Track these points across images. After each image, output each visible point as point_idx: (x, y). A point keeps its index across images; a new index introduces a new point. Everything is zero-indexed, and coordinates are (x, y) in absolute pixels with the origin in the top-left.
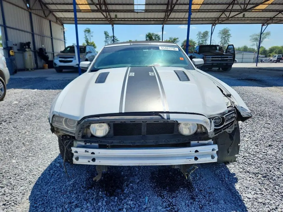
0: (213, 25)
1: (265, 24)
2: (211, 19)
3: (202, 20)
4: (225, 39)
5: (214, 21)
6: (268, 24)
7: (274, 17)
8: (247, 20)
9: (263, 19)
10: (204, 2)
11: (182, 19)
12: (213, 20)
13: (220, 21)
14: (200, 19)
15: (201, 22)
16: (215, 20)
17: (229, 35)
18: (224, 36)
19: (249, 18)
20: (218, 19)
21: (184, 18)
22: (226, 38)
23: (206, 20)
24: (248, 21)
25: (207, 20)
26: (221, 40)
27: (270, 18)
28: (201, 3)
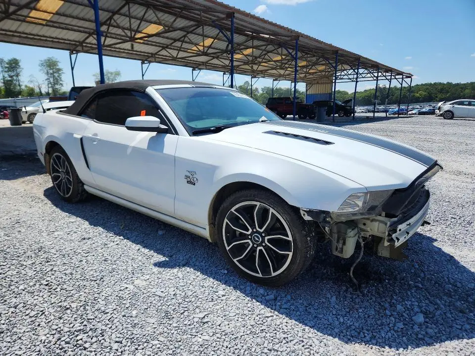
0: (71, 53)
1: (145, 62)
2: (68, 42)
3: (52, 41)
4: (54, 76)
5: (74, 47)
6: (150, 62)
7: (156, 54)
8: (124, 52)
9: (143, 54)
10: (59, 12)
11: (11, 33)
12: (72, 44)
13: (85, 49)
14: (48, 39)
15: (50, 44)
16: (75, 45)
17: (59, 70)
18: (51, 71)
19: (125, 50)
20: (81, 43)
21: (15, 32)
22: (56, 75)
23: (58, 42)
24: (124, 55)
25: (61, 43)
26: (46, 77)
27: (152, 54)
28: (54, 12)
